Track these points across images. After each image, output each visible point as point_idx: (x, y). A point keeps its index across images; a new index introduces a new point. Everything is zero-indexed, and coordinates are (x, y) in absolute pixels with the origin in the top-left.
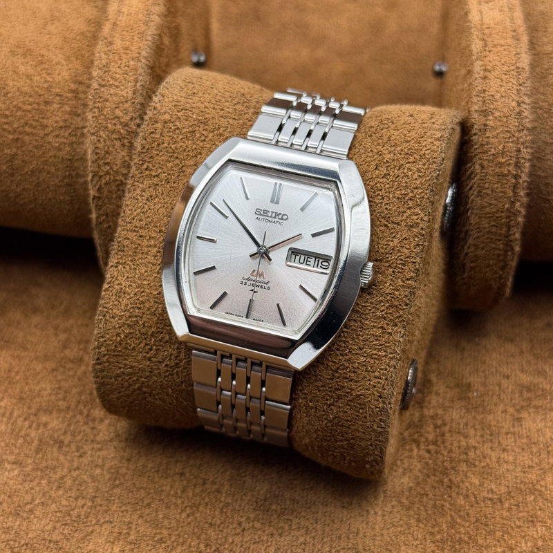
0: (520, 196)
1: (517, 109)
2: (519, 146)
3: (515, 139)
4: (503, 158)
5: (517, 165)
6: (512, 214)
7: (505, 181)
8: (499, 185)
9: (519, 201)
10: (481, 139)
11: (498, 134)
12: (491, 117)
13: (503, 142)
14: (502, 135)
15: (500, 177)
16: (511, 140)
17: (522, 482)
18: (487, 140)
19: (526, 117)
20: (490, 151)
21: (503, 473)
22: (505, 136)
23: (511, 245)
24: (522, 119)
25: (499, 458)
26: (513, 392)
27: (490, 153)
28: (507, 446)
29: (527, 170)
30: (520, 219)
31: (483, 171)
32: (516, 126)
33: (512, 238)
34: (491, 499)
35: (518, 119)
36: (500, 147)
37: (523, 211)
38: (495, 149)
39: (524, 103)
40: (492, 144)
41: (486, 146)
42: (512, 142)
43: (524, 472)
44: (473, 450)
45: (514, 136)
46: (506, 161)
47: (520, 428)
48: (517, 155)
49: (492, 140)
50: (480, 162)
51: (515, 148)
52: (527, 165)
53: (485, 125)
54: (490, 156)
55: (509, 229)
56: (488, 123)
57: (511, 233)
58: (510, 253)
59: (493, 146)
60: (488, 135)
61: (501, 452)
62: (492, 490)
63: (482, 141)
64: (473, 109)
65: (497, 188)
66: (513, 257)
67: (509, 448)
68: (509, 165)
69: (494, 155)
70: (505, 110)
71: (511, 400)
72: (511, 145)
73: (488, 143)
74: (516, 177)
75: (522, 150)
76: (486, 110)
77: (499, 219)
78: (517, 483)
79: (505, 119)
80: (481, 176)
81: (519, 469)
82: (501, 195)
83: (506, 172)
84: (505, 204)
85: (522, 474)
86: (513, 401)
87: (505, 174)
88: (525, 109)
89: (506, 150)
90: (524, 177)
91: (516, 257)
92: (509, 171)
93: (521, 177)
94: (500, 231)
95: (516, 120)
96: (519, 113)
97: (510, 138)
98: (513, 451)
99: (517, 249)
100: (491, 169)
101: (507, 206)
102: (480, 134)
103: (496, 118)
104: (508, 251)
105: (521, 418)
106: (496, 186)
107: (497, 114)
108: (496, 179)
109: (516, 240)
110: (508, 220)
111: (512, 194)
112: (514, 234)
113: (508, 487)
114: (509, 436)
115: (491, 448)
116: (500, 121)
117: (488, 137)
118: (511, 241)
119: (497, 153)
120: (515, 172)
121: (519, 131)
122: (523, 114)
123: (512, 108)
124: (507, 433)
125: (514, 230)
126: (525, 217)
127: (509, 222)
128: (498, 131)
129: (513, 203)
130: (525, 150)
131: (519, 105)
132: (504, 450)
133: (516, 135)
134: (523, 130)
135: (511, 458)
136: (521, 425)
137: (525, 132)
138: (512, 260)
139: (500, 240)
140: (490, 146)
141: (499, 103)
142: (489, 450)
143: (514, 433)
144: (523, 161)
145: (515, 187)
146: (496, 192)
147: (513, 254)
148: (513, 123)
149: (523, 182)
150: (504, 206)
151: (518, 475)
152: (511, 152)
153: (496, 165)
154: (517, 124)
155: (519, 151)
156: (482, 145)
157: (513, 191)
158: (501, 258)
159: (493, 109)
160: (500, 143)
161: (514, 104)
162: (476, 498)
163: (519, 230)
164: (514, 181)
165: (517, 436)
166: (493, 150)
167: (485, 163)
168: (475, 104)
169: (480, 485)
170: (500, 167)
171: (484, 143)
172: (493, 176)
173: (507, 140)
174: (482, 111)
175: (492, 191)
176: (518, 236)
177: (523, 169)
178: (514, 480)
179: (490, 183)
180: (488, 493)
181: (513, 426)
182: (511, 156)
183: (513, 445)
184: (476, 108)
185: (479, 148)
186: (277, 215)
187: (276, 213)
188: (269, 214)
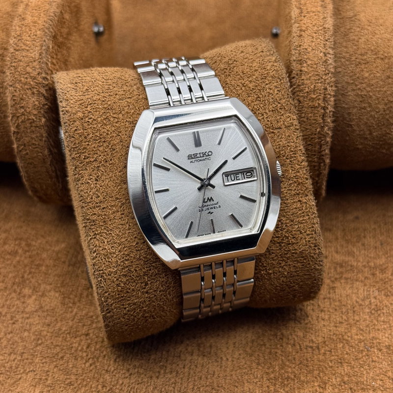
0: (328, 122)
1: (324, 59)
2: (326, 85)
3: (323, 80)
4: (314, 94)
5: (324, 99)
6: (322, 136)
7: (316, 112)
8: (312, 115)
9: (327, 126)
10: (298, 81)
11: (310, 77)
12: (305, 65)
13: (314, 83)
14: (313, 78)
15: (313, 109)
16: (320, 81)
17: (334, 334)
18: (302, 81)
19: (331, 64)
20: (305, 89)
21: (321, 327)
22: (315, 78)
23: (323, 158)
24: (328, 65)
25: (318, 317)
26: (330, 268)
27: (305, 91)
28: (324, 308)
29: (332, 103)
30: (328, 139)
31: (301, 104)
32: (323, 71)
33: (323, 153)
34: (311, 347)
35: (325, 65)
36: (312, 87)
37: (330, 133)
38: (308, 88)
39: (329, 53)
40: (306, 84)
41: (302, 86)
42: (321, 83)
43: (336, 327)
44: (299, 311)
45: (322, 78)
46: (317, 97)
47: (334, 295)
48: (324, 92)
49: (306, 82)
50: (297, 98)
51: (323, 87)
52: (332, 99)
53: (301, 71)
54: (305, 93)
55: (321, 146)
56: (303, 69)
57: (322, 149)
58: (322, 164)
59: (307, 86)
60: (303, 78)
61: (320, 312)
62: (312, 340)
63: (299, 82)
64: (292, 59)
65: (311, 117)
66: (325, 167)
67: (325, 309)
68: (319, 99)
69: (307, 92)
70: (315, 60)
71: (328, 274)
72: (320, 84)
73: (303, 84)
74: (324, 108)
75: (328, 88)
76: (301, 60)
77: (313, 139)
78: (330, 335)
79: (315, 66)
80: (299, 108)
81: (332, 324)
82: (314, 122)
83: (317, 105)
84: (317, 128)
85: (335, 328)
86: (330, 275)
87: (316, 106)
88: (330, 58)
89: (316, 89)
90: (330, 108)
91: (327, 167)
92: (319, 104)
93: (328, 108)
94: (314, 149)
95: (323, 67)
96: (326, 61)
97: (319, 79)
98: (329, 311)
99: (328, 161)
100: (306, 103)
101: (318, 130)
102: (297, 77)
103: (309, 65)
104: (321, 163)
105: (335, 287)
106: (310, 115)
107: (309, 62)
108: (310, 110)
109: (326, 154)
110: (320, 140)
111: (322, 121)
112: (325, 150)
113: (324, 338)
114: (326, 300)
115: (313, 310)
116: (312, 67)
117: (303, 80)
118: (323, 155)
119: (310, 91)
120: (323, 105)
121: (326, 74)
122: (328, 62)
123: (320, 58)
124: (324, 299)
125: (324, 147)
126: (332, 137)
127: (321, 142)
128: (310, 75)
129: (322, 128)
130: (330, 88)
131: (325, 55)
132: (322, 311)
133: (324, 77)
134: (328, 73)
135: (327, 317)
136: (335, 292)
137: (330, 75)
138: (325, 169)
139: (315, 155)
140: (305, 86)
141: (311, 54)
142: (311, 311)
143: (330, 298)
144: (329, 96)
145: (324, 116)
146: (310, 120)
147: (325, 165)
148: (321, 69)
149: (330, 112)
150: (316, 130)
151: (331, 329)
152: (320, 90)
153: (310, 99)
154: (324, 69)
155: (326, 89)
156: (299, 85)
157: (323, 119)
158: (316, 168)
159: (307, 59)
160: (312, 84)
161: (322, 54)
162: (300, 346)
163: (329, 147)
164: (323, 111)
165: (332, 300)
166: (307, 89)
167: (301, 99)
168: (294, 55)
169: (304, 337)
170: (313, 101)
171: (300, 84)
172: (308, 108)
173: (317, 81)
174: (298, 61)
175: (307, 119)
176: (327, 151)
177: (329, 102)
178: (329, 333)
179: (305, 113)
180: (309, 343)
181: (329, 293)
182: (320, 93)
183: (329, 307)
184: (295, 58)
185: (297, 87)
186: (204, 154)
187: (203, 153)
188: (198, 155)
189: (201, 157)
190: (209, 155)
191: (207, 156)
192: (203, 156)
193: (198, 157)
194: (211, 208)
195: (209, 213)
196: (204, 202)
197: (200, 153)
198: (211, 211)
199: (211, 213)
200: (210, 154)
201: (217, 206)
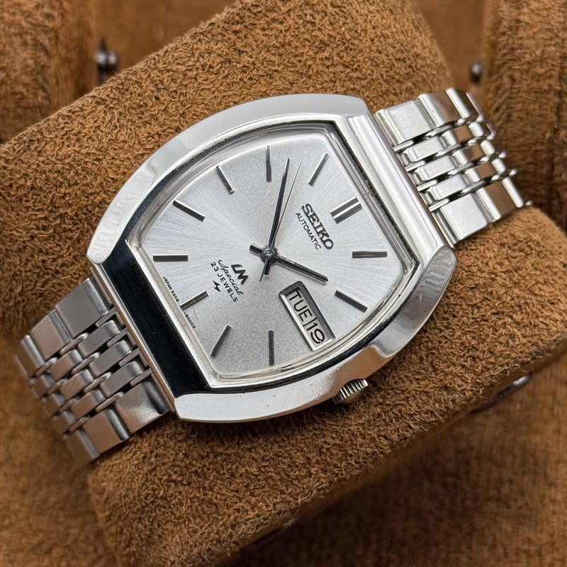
3: (558, 40)
4: (541, 67)
5: (561, 77)
10: (510, 41)
11: (535, 33)
12: (526, 10)
13: (542, 45)
14: (540, 36)
15: (538, 95)
16: (553, 43)
18: (520, 42)
20: (524, 57)
22: (544, 36)
27: (523, 61)
31: (515, 86)
36: (538, 52)
38: (531, 55)
40: (527, 48)
41: (519, 51)
42: (554, 45)
45: (557, 36)
46: (546, 72)
49: (526, 42)
50: (509, 73)
51: (558, 54)
53: (518, 21)
54: (523, 64)
56: (522, 17)
59: (528, 51)
60: (520, 36)
63: (513, 43)
68: (550, 77)
69: (529, 63)
72: (553, 48)
73: (521, 46)
79: (545, 13)
83: (546, 87)
87: (545, 90)
89: (546, 56)
92: (550, 86)
95: (561, 14)
97: (551, 39)
100: (525, 82)
101: (548, 135)
102: (510, 33)
103: (532, 11)
106: (532, 107)
107: (534, 5)
108: (532, 97)
116: (538, 15)
117: (521, 38)
119: (534, 61)
128: (535, 30)
129: (556, 131)
133: (561, 35)
140: (524, 51)
146: (532, 115)
150: (544, 135)
152: (553, 60)
153: (533, 77)
156: (513, 49)
157: (557, 114)
160: (537, 46)
166: (528, 56)
167: (517, 75)
170: (538, 81)
171: (515, 46)
173: (548, 42)
178: (562, 526)
179: (523, 103)
182: (553, 65)
185: (508, 53)
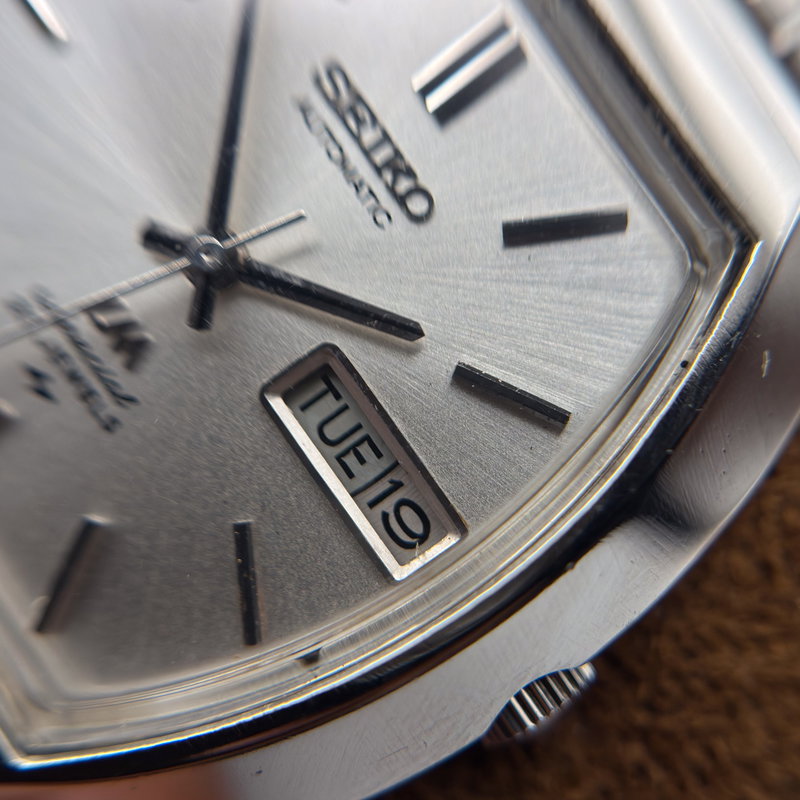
186: (397, 167)
187: (397, 153)
188: (369, 136)
189: (367, 153)
190: (402, 200)
191: (392, 190)
192: (378, 170)
193: (357, 138)
194: (74, 377)
195: (36, 375)
196: (91, 310)
197: (386, 138)
198: (59, 386)
199: (43, 393)
200: (418, 205)
201: (111, 408)
